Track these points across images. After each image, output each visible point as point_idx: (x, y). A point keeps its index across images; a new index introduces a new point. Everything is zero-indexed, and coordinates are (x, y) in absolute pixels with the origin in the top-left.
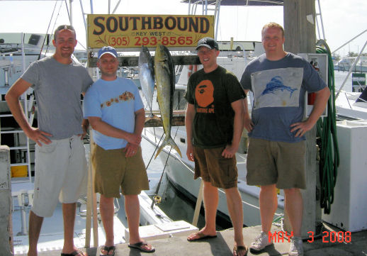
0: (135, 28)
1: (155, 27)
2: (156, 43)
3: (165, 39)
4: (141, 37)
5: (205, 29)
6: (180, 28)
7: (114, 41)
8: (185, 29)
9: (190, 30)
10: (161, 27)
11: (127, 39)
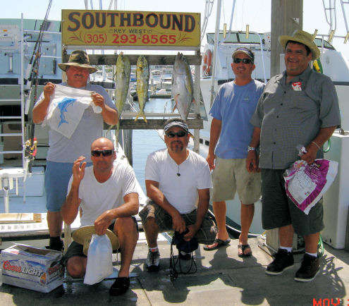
0: (113, 25)
1: (135, 24)
2: (135, 41)
3: (146, 37)
4: (120, 35)
5: (190, 27)
6: (162, 26)
7: (90, 38)
8: (168, 27)
9: (174, 28)
10: (142, 24)
11: (104, 36)
